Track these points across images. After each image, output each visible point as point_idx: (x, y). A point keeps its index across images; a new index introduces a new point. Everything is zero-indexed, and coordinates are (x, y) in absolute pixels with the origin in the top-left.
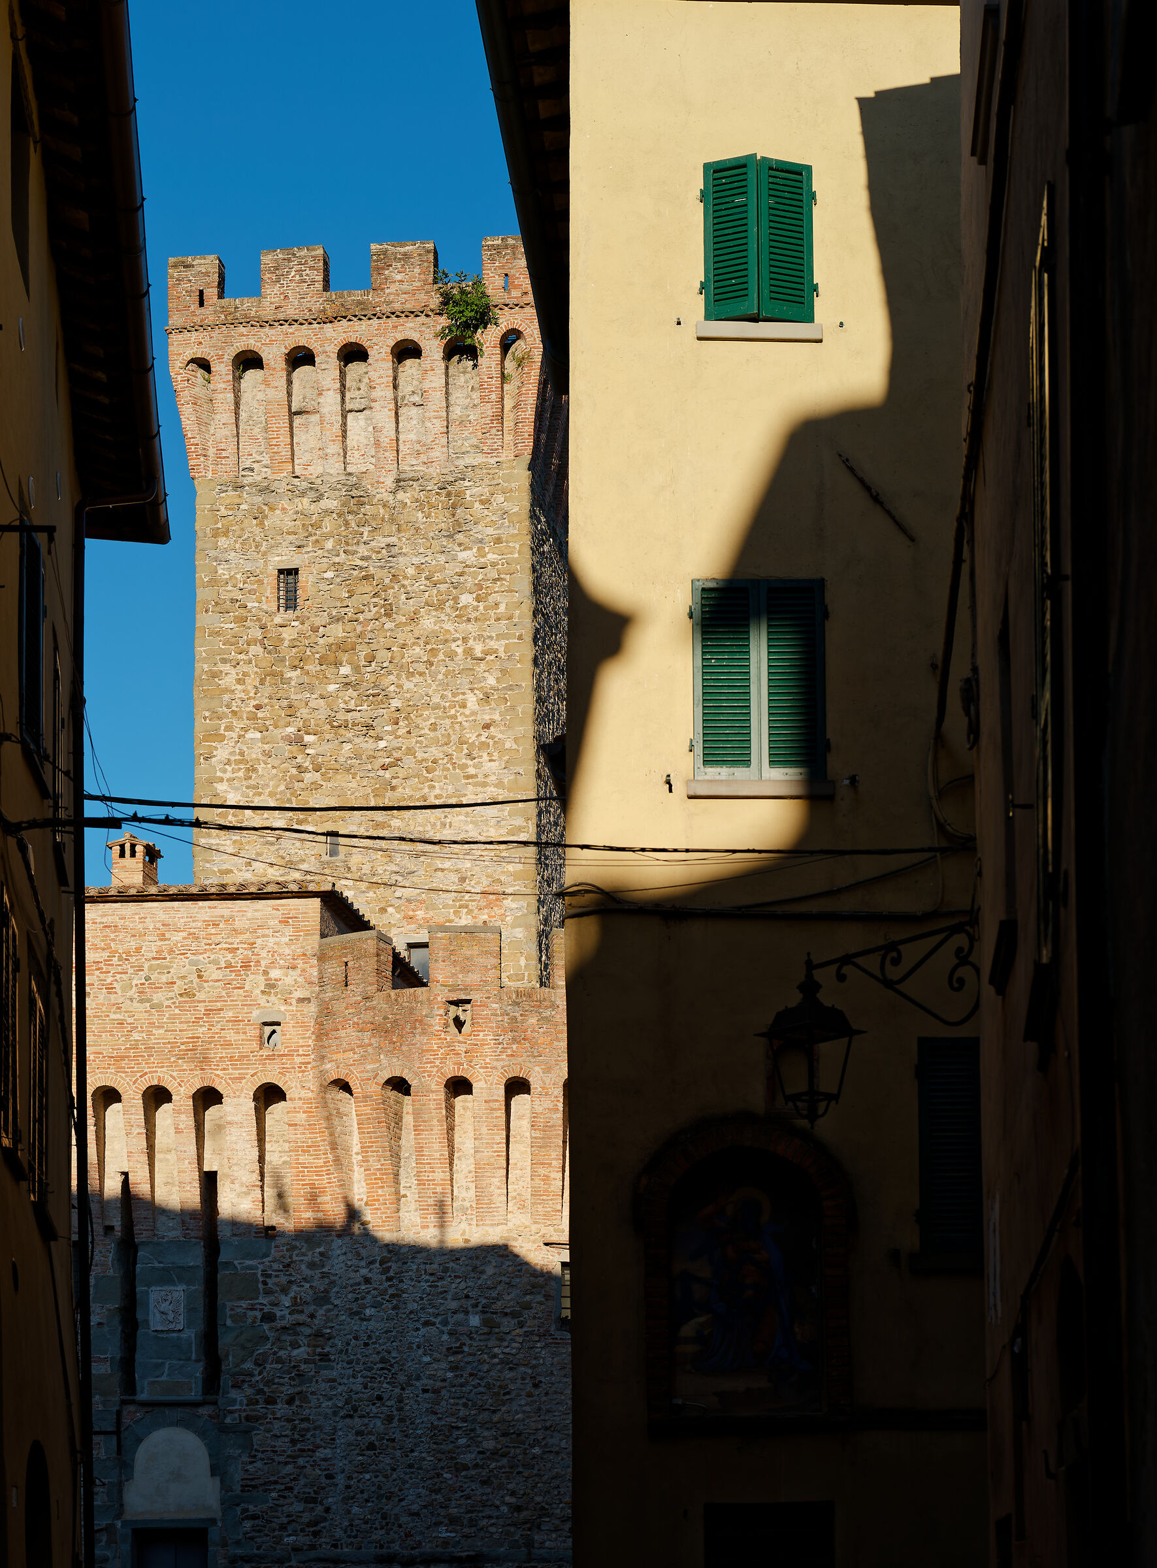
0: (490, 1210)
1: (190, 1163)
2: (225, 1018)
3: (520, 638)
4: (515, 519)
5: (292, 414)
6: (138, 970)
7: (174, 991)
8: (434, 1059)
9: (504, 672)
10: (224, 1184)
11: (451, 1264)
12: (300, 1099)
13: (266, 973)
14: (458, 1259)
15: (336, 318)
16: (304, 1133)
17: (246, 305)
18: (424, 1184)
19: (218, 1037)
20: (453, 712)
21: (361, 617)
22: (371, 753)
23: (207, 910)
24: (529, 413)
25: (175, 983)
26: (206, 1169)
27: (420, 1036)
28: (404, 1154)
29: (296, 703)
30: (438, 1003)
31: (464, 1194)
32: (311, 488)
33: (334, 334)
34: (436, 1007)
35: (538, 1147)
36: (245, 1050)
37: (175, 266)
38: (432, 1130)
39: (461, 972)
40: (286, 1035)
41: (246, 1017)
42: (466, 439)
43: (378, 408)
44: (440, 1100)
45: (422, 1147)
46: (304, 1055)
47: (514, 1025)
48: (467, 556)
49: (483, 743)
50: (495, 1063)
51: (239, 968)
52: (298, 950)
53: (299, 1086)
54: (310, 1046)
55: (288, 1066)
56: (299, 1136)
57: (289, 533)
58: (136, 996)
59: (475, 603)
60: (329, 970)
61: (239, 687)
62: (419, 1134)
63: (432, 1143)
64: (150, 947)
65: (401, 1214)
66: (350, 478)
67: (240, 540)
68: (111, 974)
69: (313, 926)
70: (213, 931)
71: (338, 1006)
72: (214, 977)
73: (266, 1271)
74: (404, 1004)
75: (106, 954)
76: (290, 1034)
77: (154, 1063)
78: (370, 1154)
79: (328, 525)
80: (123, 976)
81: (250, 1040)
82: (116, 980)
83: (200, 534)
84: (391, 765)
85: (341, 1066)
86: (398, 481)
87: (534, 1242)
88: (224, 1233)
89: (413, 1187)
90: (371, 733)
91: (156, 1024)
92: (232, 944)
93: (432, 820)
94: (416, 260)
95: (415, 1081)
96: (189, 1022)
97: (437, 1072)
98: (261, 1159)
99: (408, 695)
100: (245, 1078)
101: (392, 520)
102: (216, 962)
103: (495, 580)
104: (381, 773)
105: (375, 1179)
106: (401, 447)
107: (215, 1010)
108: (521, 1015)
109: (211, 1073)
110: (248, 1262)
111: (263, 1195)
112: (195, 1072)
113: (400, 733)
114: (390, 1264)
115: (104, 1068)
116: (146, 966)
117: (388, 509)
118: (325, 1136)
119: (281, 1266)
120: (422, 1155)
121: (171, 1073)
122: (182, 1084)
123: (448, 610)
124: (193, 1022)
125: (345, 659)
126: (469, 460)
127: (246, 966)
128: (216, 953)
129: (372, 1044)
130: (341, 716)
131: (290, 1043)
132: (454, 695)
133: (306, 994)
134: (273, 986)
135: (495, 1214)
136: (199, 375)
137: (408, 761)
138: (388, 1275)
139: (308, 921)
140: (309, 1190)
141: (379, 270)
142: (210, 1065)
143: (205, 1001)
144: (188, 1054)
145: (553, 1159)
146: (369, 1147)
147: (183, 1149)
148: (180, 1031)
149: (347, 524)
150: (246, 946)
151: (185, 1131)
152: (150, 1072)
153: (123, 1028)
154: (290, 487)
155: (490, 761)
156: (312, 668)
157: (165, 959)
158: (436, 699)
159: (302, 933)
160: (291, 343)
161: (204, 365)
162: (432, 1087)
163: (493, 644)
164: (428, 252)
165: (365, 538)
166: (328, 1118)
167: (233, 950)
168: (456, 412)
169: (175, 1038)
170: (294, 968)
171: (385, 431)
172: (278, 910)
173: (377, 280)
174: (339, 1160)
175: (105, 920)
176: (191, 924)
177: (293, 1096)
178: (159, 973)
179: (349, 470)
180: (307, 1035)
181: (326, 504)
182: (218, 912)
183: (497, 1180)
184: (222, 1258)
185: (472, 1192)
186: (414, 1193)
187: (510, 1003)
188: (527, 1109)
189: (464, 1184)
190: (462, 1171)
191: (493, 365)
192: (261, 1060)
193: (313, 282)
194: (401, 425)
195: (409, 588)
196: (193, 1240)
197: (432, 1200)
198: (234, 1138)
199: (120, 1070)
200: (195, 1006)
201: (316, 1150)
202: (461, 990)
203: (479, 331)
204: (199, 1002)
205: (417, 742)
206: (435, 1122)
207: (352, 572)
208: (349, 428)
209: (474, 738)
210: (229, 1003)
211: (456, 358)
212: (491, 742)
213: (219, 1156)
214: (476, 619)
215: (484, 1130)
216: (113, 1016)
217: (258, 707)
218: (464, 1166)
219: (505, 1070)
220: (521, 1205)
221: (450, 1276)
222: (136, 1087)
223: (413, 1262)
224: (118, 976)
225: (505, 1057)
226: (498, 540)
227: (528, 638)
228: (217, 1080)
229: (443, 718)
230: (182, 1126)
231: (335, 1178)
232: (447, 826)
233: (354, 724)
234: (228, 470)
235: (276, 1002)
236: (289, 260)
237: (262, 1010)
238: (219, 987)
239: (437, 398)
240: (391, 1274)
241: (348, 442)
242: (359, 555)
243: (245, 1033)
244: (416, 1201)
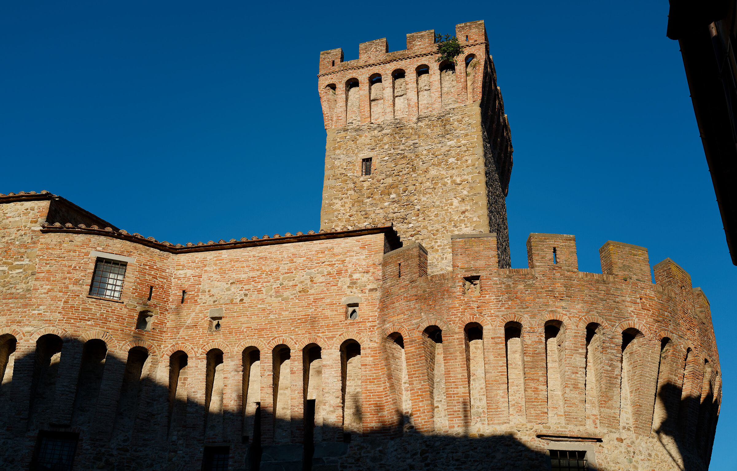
0: (497, 413)
1: (298, 393)
2: (325, 303)
3: (479, 173)
4: (474, 126)
5: (371, 101)
6: (276, 280)
7: (296, 290)
8: (457, 312)
9: (471, 188)
10: (319, 408)
11: (471, 452)
12: (369, 348)
13: (351, 276)
14: (476, 448)
15: (391, 61)
16: (371, 370)
17: (353, 63)
18: (451, 397)
19: (321, 314)
20: (446, 208)
21: (401, 174)
22: (405, 230)
23: (319, 245)
24: (480, 84)
25: (297, 285)
26: (308, 398)
27: (447, 299)
28: (436, 380)
29: (369, 212)
30: (458, 279)
31: (478, 404)
32: (378, 127)
33: (390, 67)
34: (457, 281)
35: (529, 368)
36: (337, 320)
37: (323, 54)
38: (456, 359)
39: (473, 260)
40: (361, 310)
41: (338, 302)
42: (449, 99)
43: (410, 92)
44: (461, 338)
45: (449, 371)
46: (372, 321)
47: (508, 290)
48: (452, 143)
49: (462, 220)
50: (497, 313)
51: (335, 275)
52: (370, 262)
53: (369, 340)
54: (376, 316)
55: (362, 328)
56: (368, 372)
57: (368, 145)
58: (274, 294)
59: (456, 162)
60: (389, 270)
61: (342, 208)
62: (447, 363)
63: (456, 368)
64: (283, 268)
65: (435, 419)
66: (396, 120)
67: (346, 150)
68: (261, 283)
69: (379, 248)
70: (321, 256)
71: (395, 290)
72: (321, 280)
73: (343, 463)
74: (437, 282)
75: (258, 273)
76: (364, 310)
77: (281, 331)
78: (414, 379)
79: (386, 139)
80: (267, 283)
81: (339, 315)
82: (263, 286)
83: (328, 150)
84: (415, 235)
85: (396, 324)
86: (418, 119)
87: (529, 435)
88: (318, 437)
89: (443, 401)
90: (406, 221)
91: (284, 309)
92: (332, 262)
93: (436, 257)
94: (427, 36)
95: (445, 327)
96: (304, 306)
97: (459, 320)
98: (343, 389)
99: (424, 203)
100: (335, 337)
101: (416, 134)
102: (321, 273)
103: (465, 151)
104: (410, 238)
105: (417, 396)
106: (420, 107)
107: (320, 299)
108: (513, 283)
109: (315, 335)
110: (332, 458)
111: (343, 413)
112: (306, 335)
113: (419, 220)
114: (427, 454)
115: (251, 336)
116: (281, 277)
117: (414, 130)
118: (384, 371)
119: (353, 461)
120: (450, 377)
121: (291, 336)
122: (297, 343)
123: (443, 166)
124: (306, 306)
125: (393, 191)
126: (451, 106)
127: (339, 273)
128: (322, 267)
129: (416, 308)
130: (391, 215)
131: (364, 315)
132: (446, 201)
133: (375, 286)
134: (355, 283)
135: (501, 415)
136: (331, 91)
137: (424, 232)
138: (427, 462)
139: (377, 246)
140: (373, 408)
141: (410, 43)
142: (315, 331)
143: (314, 294)
144: (301, 325)
145: (540, 376)
146: (413, 374)
147: (294, 384)
148: (298, 312)
149: (395, 138)
150: (340, 262)
151: (297, 372)
152: (278, 337)
153: (265, 312)
154: (369, 127)
155: (466, 227)
156: (377, 197)
157: (292, 273)
158: (438, 203)
159: (373, 253)
160: (371, 73)
161: (333, 87)
162: (456, 330)
163: (465, 177)
164: (432, 33)
165: (403, 142)
166: (387, 359)
167: (332, 265)
168: (445, 90)
169: (295, 316)
170: (367, 272)
171: (412, 100)
172: (359, 241)
173: (409, 46)
174: (393, 386)
175: (260, 255)
176: (309, 253)
177: (365, 346)
178: (288, 281)
179: (396, 118)
180: (375, 310)
181: (384, 132)
182: (325, 245)
183: (502, 391)
184: (315, 456)
185: (484, 402)
186: (444, 405)
187: (505, 276)
188: (518, 347)
189: (478, 397)
190: (476, 388)
191: (462, 68)
192: (346, 326)
193: (381, 50)
194: (419, 99)
195: (424, 159)
196: (297, 444)
197: (456, 407)
198: (327, 376)
199: (261, 336)
200: (308, 298)
201: (378, 381)
202: (473, 270)
203: (455, 57)
204: (310, 295)
205: (428, 223)
206: (458, 353)
207: (397, 156)
208: (396, 103)
209: (457, 218)
210: (328, 294)
211: (445, 71)
212: (466, 219)
213: (317, 390)
214: (457, 168)
215: (492, 357)
216: (259, 306)
217: (350, 216)
218: (477, 385)
219: (504, 318)
220: (518, 409)
221: (470, 461)
222: (269, 346)
223: (443, 452)
224: (265, 284)
225: (504, 309)
226: (467, 135)
227: (483, 173)
228: (318, 339)
229: (442, 211)
230: (295, 369)
231: (390, 398)
232: (444, 259)
233: (397, 218)
234: (342, 124)
235: (357, 292)
236: (371, 45)
237: (348, 297)
238: (323, 286)
239: (437, 84)
240: (429, 461)
241: (396, 108)
242: (400, 149)
243: (337, 311)
244: (445, 410)
